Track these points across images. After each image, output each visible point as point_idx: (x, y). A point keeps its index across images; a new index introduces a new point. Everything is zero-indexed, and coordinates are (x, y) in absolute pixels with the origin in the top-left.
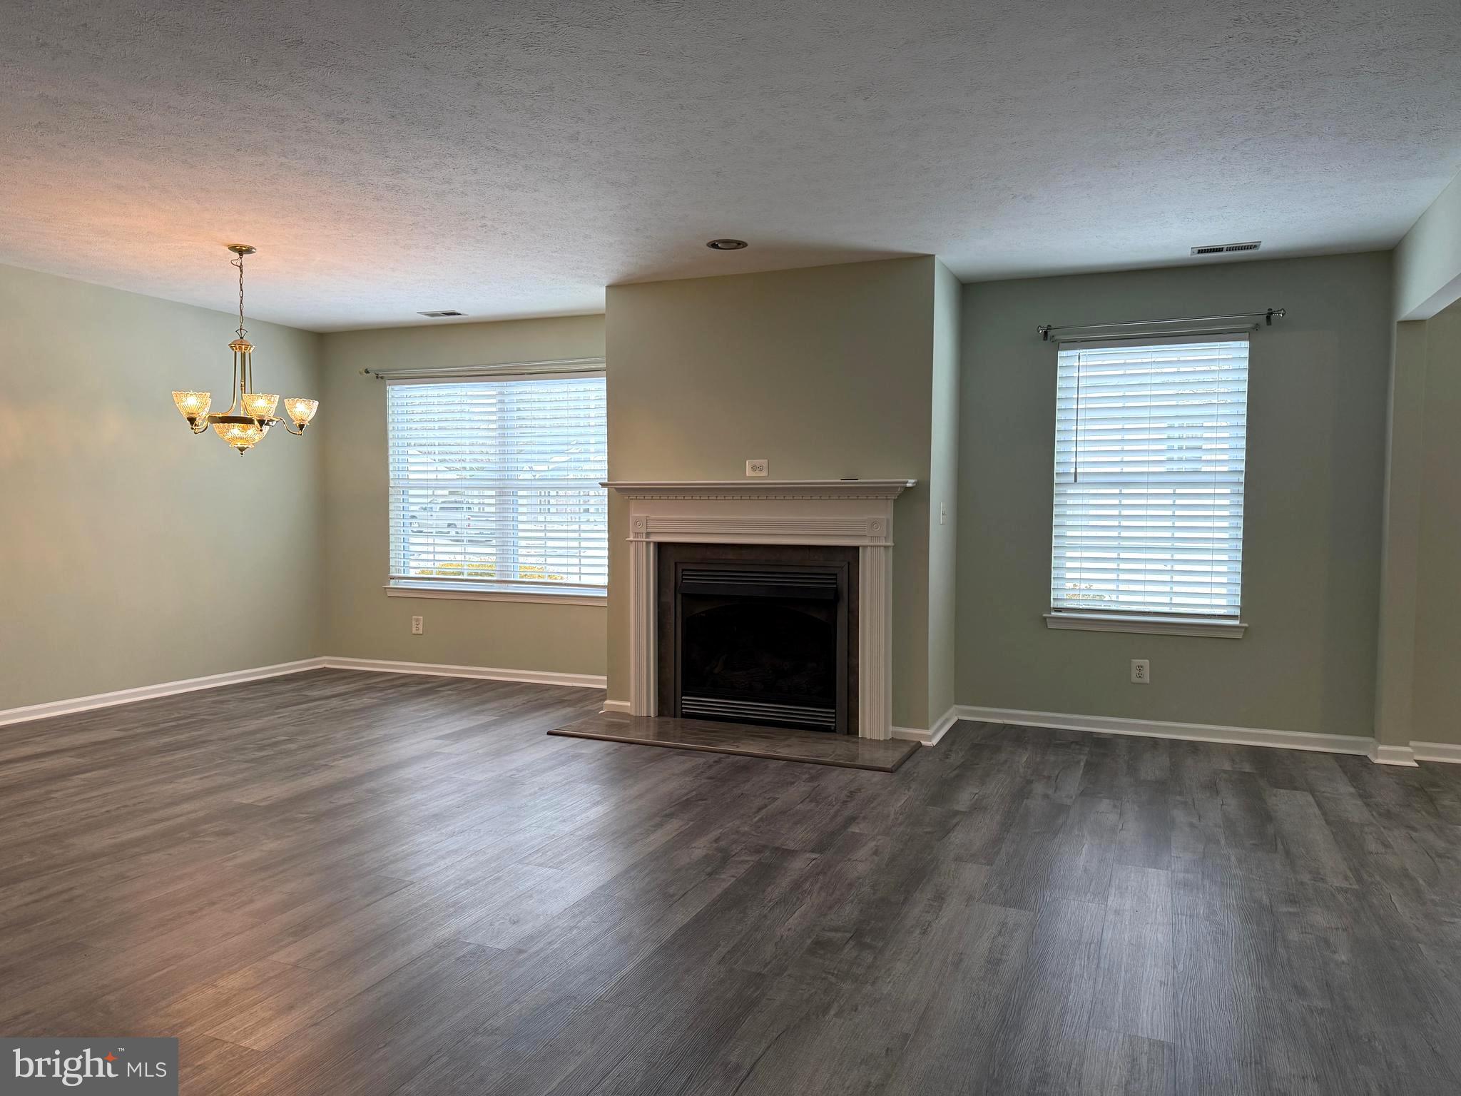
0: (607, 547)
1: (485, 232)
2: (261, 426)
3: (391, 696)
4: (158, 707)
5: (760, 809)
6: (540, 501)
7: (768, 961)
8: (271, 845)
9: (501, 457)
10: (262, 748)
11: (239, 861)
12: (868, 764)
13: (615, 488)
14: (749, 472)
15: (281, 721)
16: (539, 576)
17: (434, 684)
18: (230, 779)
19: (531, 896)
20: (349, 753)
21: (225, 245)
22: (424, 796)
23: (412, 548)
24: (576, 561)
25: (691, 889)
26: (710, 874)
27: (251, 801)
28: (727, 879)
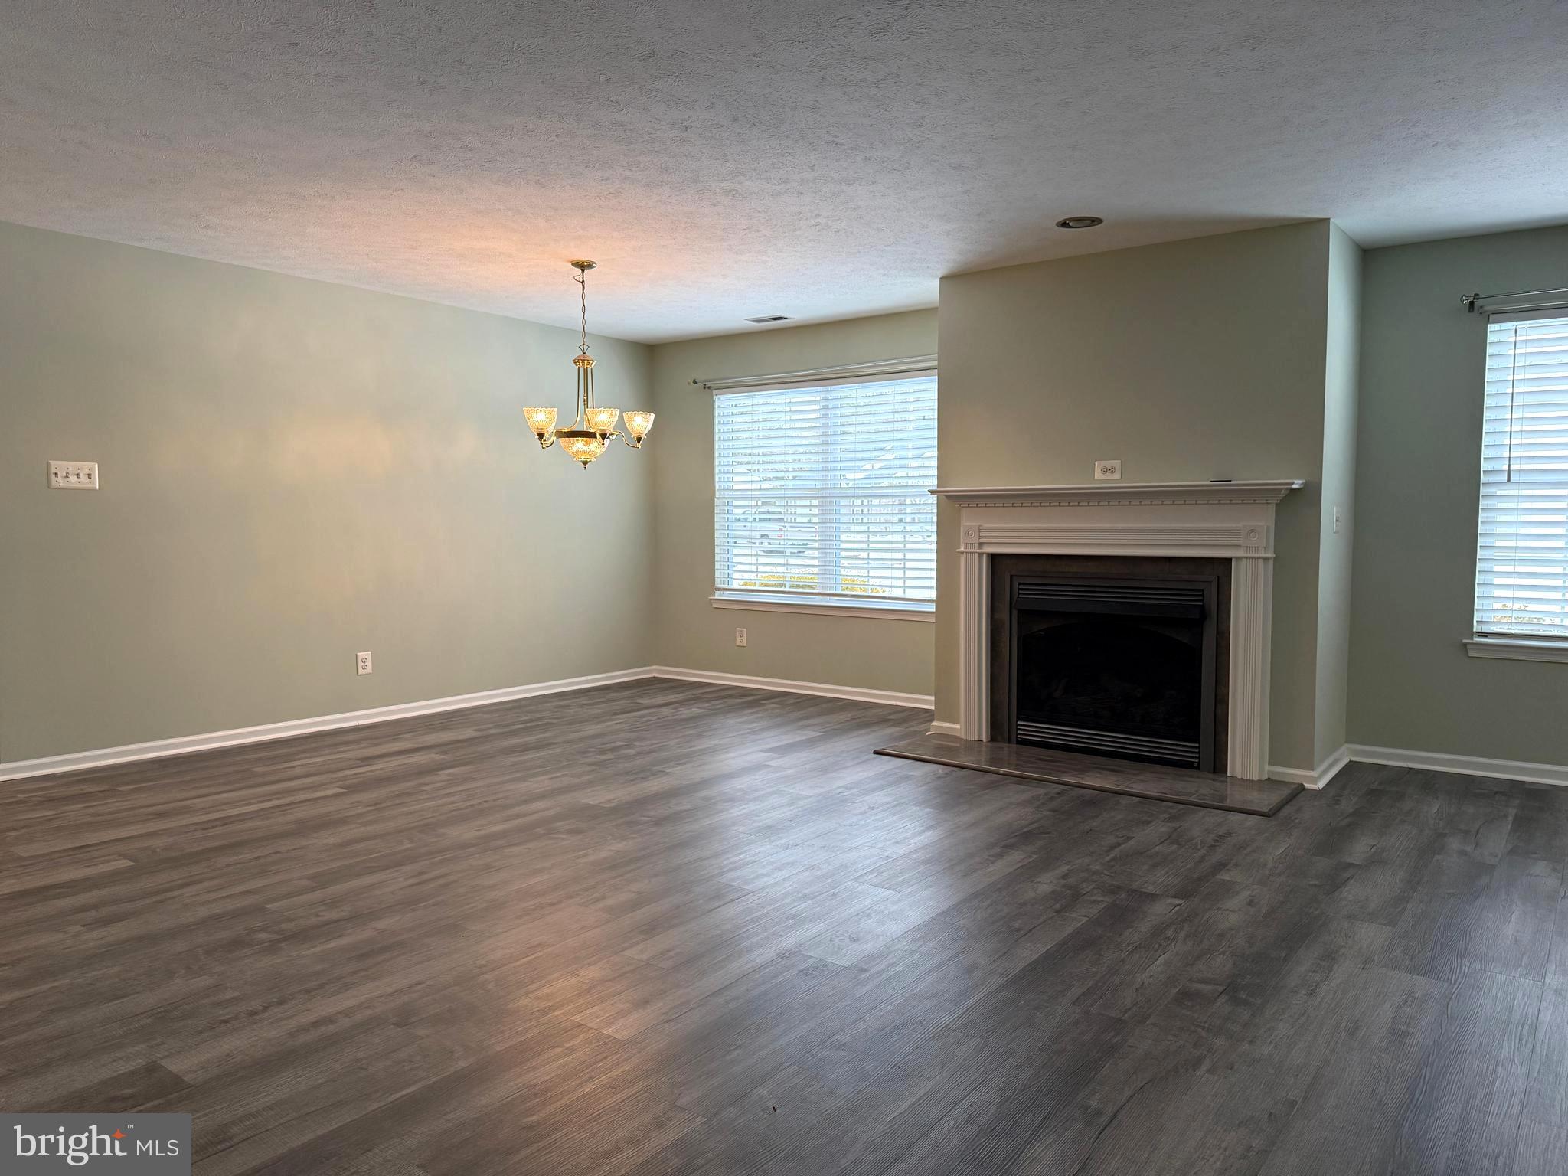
0: (936, 558)
1: (819, 231)
2: (603, 440)
3: (718, 707)
4: (507, 710)
5: (1112, 848)
6: (853, 510)
7: (1127, 1007)
8: (620, 846)
9: (824, 465)
10: (603, 752)
11: (591, 858)
12: (1238, 806)
13: (946, 496)
14: (1098, 475)
15: (618, 727)
16: (861, 589)
17: (758, 697)
18: (576, 781)
19: (869, 916)
20: (683, 761)
21: (568, 261)
22: (758, 807)
23: (737, 559)
24: (900, 573)
25: (1039, 925)
26: (1058, 912)
27: (597, 802)
28: (1078, 919)
